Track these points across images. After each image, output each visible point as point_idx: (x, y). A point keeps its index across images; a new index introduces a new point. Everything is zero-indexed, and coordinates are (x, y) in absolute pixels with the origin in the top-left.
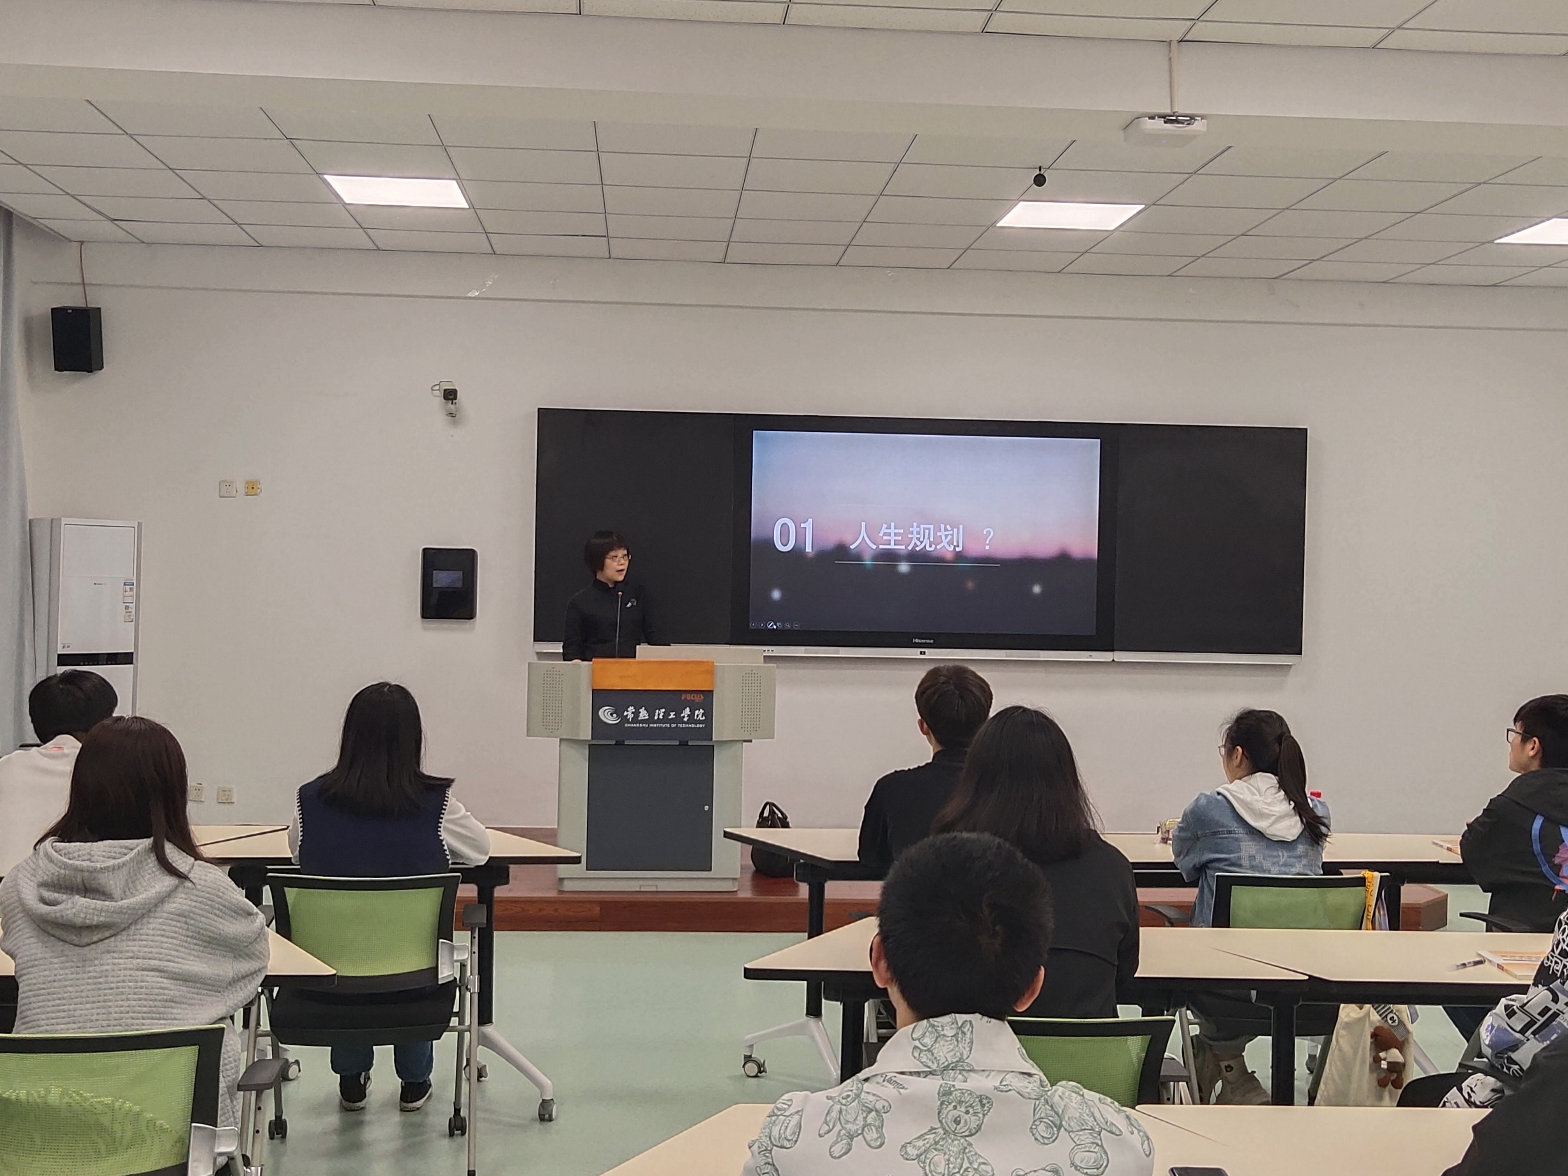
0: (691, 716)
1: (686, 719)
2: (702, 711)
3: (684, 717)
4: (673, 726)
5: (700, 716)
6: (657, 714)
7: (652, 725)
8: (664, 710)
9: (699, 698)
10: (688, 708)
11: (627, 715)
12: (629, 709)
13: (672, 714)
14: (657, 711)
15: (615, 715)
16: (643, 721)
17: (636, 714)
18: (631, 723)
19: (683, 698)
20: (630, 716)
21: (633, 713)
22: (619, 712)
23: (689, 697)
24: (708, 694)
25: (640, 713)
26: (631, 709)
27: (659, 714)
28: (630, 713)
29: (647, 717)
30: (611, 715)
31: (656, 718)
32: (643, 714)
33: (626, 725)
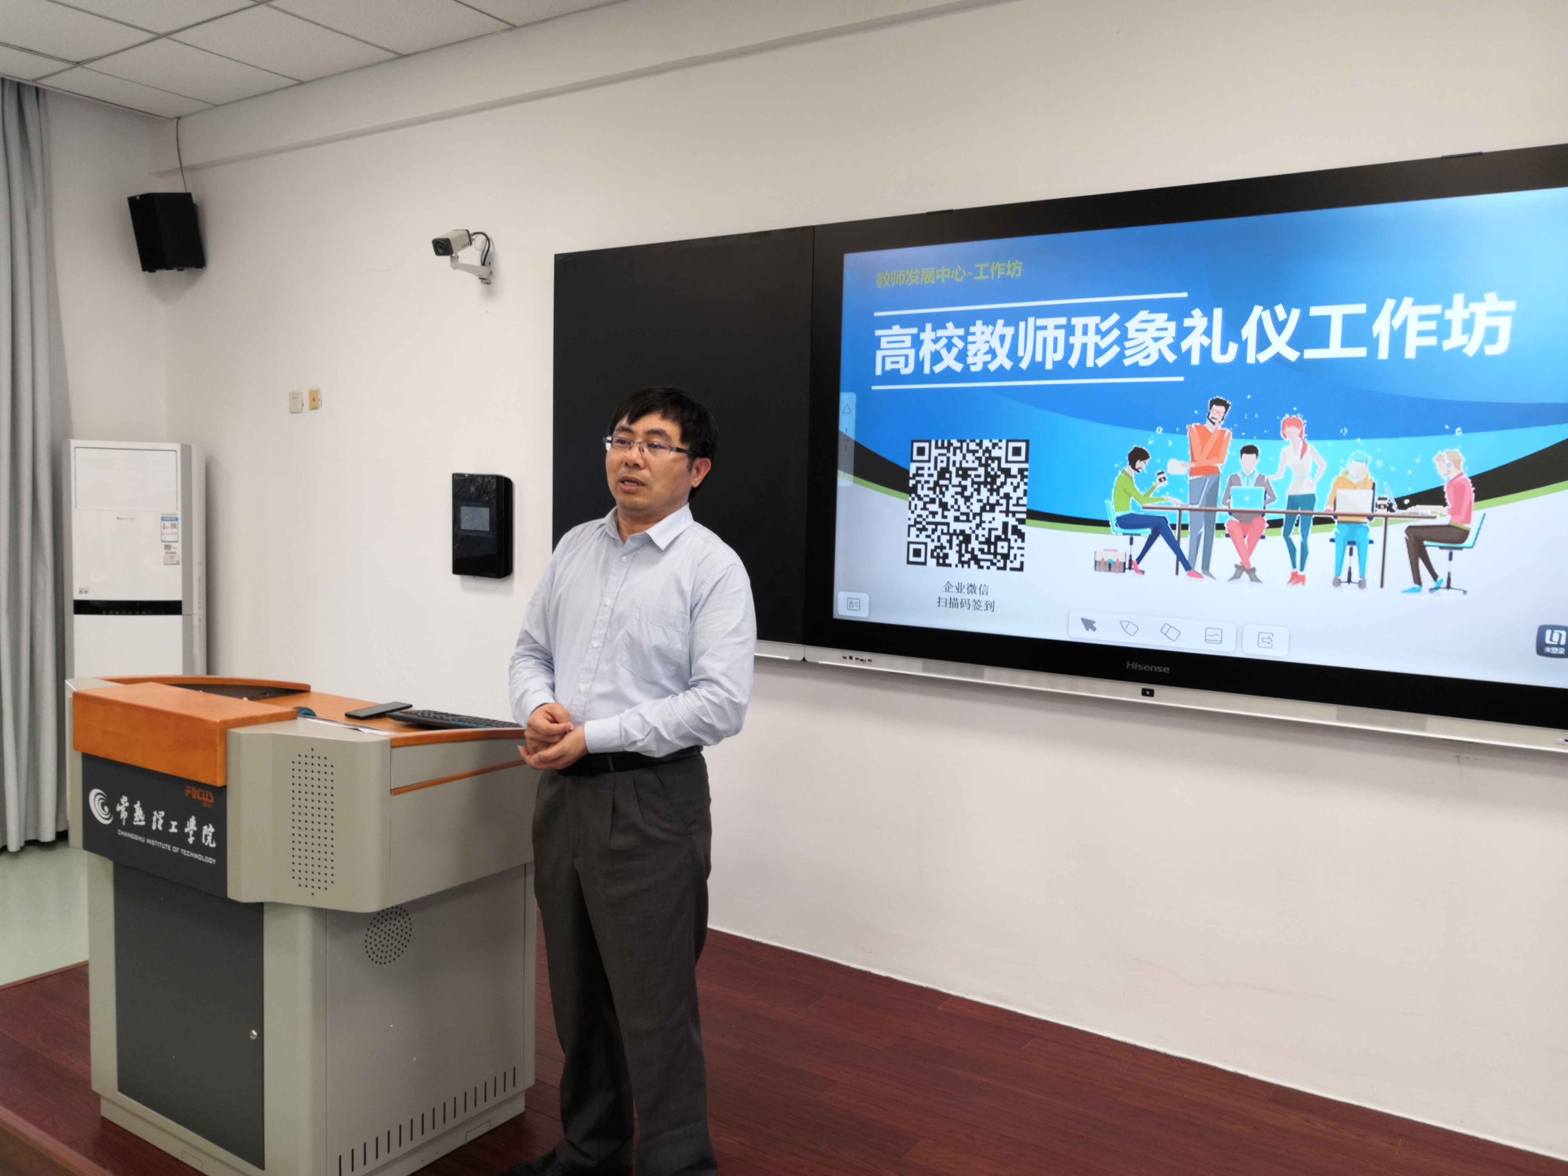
0: (198, 834)
1: (191, 840)
2: (212, 829)
3: (188, 833)
4: (176, 850)
5: (210, 838)
6: (154, 819)
7: (149, 841)
8: (162, 813)
9: (208, 800)
10: (193, 817)
11: (121, 811)
12: (122, 801)
13: (174, 823)
14: (155, 813)
15: (106, 808)
16: (139, 831)
17: (131, 810)
18: (124, 829)
19: (187, 796)
20: (124, 815)
21: (127, 809)
22: (110, 802)
23: (195, 794)
24: (221, 792)
25: (134, 811)
26: (124, 799)
27: (157, 820)
28: (122, 808)
29: (143, 823)
30: (103, 805)
31: (154, 827)
32: (139, 814)
33: (121, 833)
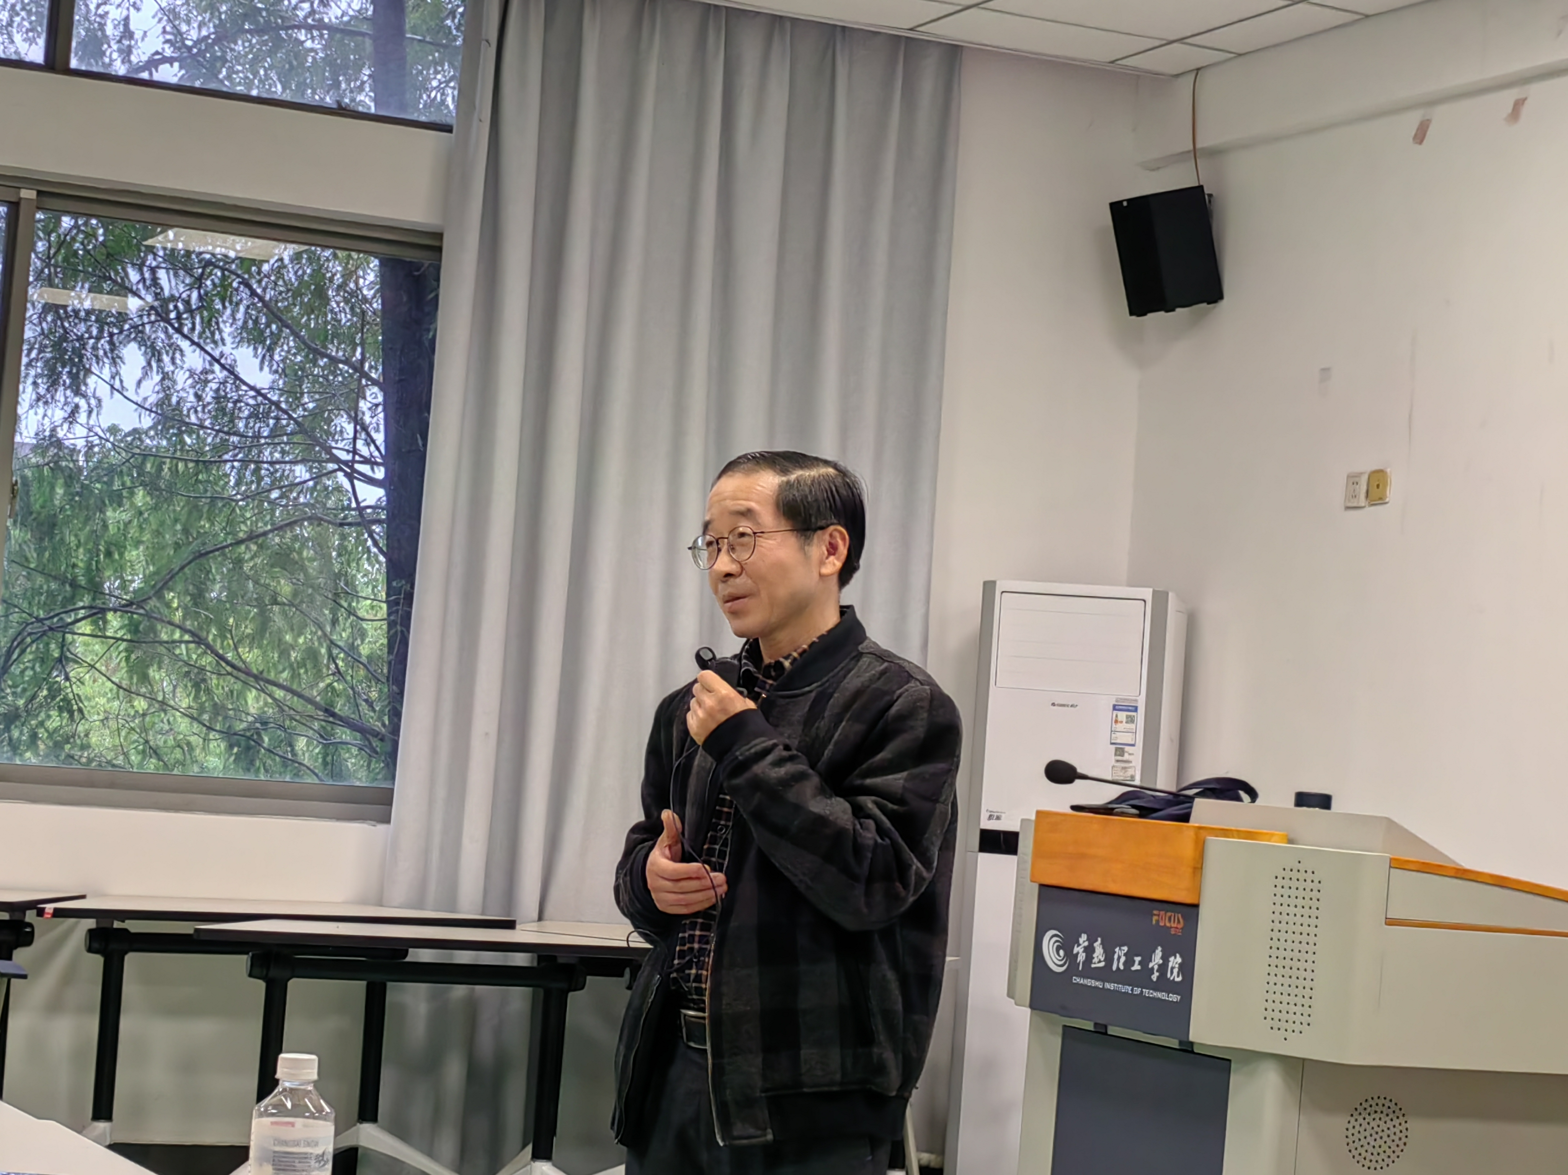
0: (1163, 968)
1: (1155, 977)
2: (1179, 960)
3: (1153, 968)
4: (1137, 991)
5: (1176, 971)
6: (1116, 956)
7: (1108, 986)
8: (1125, 949)
9: (1177, 923)
10: (1160, 948)
11: (1078, 953)
12: (1081, 941)
13: (1138, 959)
14: (1117, 950)
15: (1062, 952)
16: (1098, 974)
17: (1090, 950)
18: (1082, 975)
19: (1154, 922)
20: (1081, 958)
21: (1086, 949)
22: (1067, 944)
23: (1164, 919)
24: (1192, 913)
25: (1093, 951)
26: (1083, 938)
27: (1119, 958)
28: (1079, 950)
29: (1102, 964)
30: (1058, 949)
31: (1114, 968)
32: (1099, 953)
33: (1077, 980)
